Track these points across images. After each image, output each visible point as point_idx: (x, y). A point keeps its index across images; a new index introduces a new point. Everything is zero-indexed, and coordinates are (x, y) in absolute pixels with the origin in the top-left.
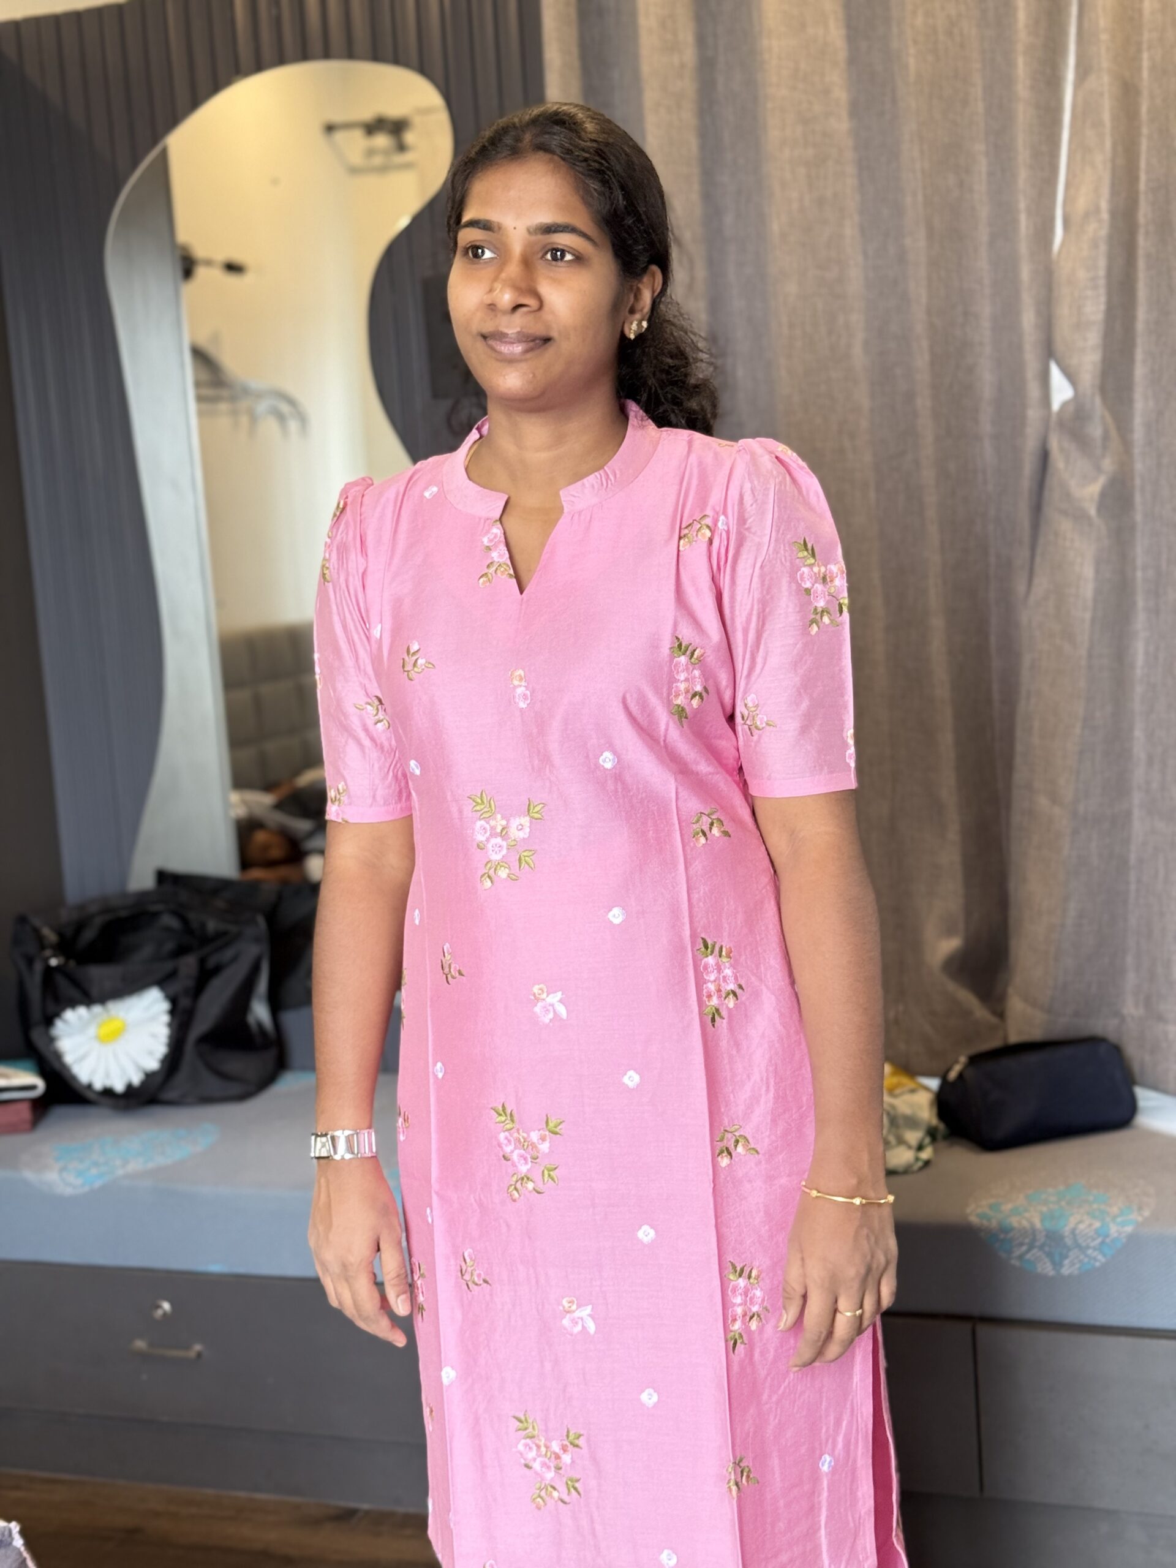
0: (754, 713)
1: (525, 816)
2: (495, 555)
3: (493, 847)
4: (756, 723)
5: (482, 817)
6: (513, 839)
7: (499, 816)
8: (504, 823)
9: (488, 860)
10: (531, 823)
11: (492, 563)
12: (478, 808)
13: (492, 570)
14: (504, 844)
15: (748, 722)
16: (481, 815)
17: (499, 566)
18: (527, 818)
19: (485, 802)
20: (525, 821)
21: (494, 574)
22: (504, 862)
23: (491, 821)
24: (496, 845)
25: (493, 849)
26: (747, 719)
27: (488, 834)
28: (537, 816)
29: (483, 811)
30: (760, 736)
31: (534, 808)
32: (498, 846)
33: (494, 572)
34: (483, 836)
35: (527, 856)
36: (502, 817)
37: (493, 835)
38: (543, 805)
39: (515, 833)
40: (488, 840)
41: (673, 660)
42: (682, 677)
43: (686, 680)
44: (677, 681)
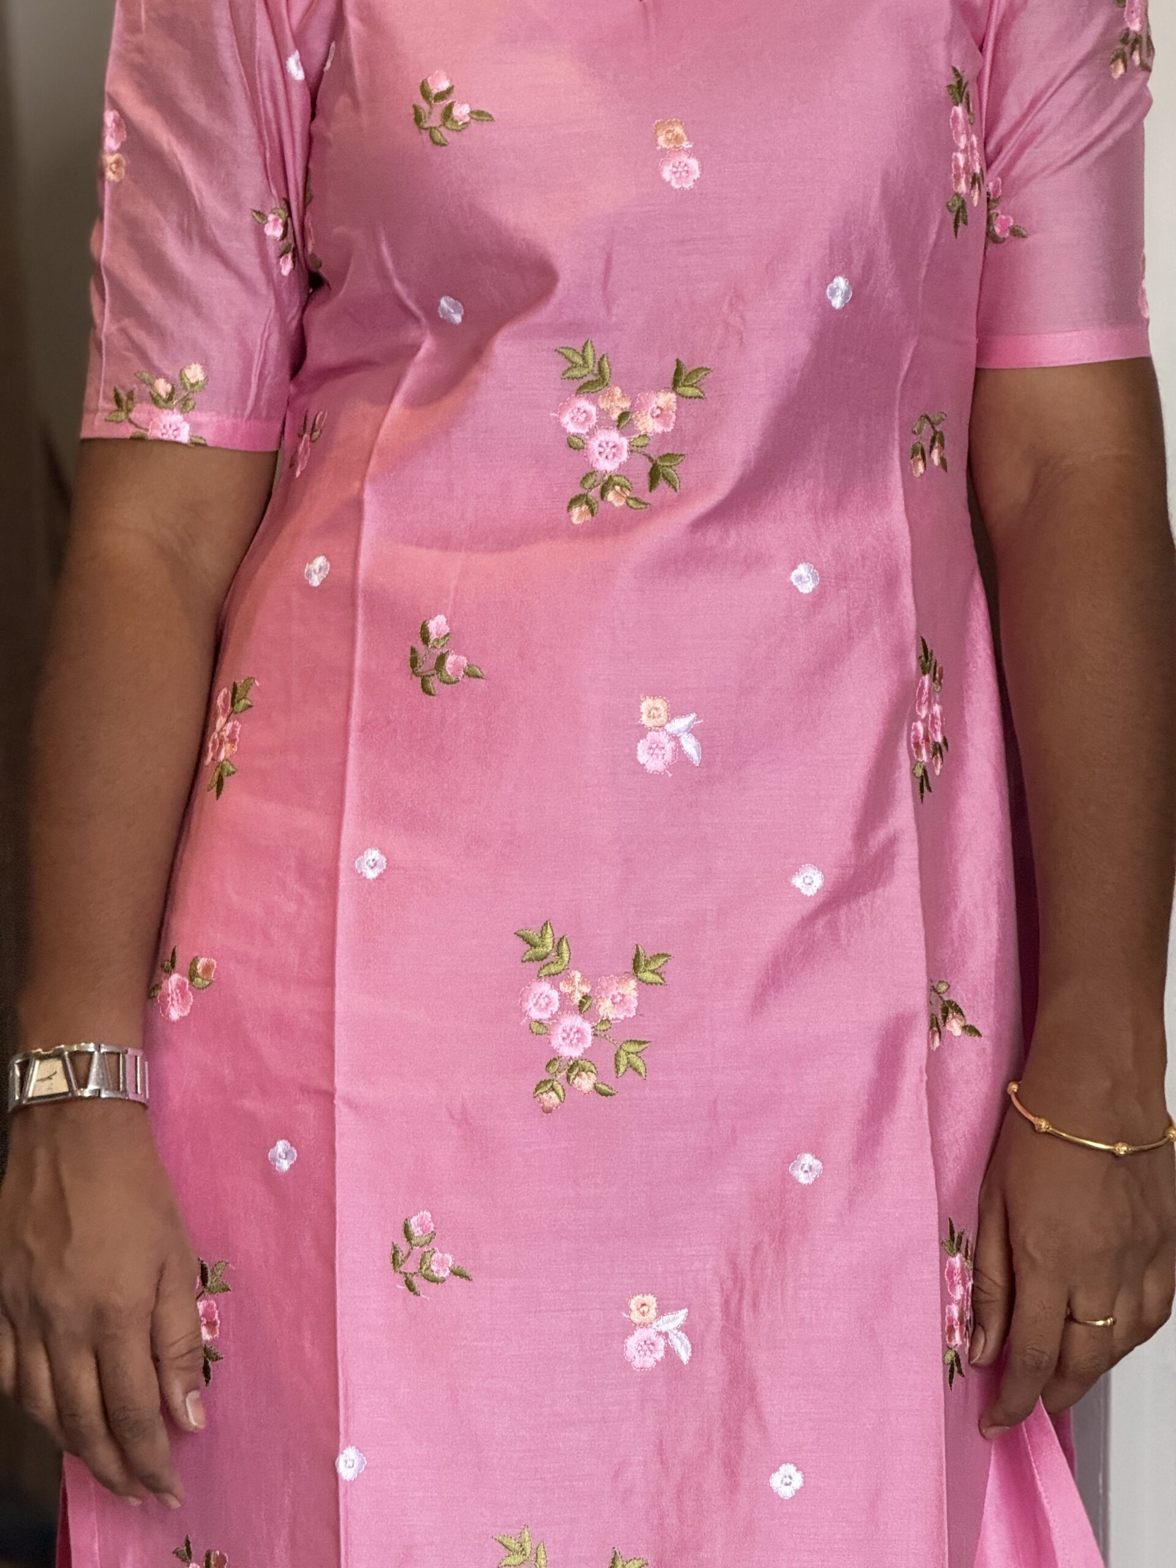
1: (668, 392)
3: (600, 446)
5: (584, 390)
6: (642, 433)
7: (618, 391)
8: (626, 405)
9: (589, 470)
10: (678, 402)
12: (576, 373)
14: (624, 442)
16: (582, 387)
18: (673, 396)
19: (591, 362)
20: (666, 399)
22: (622, 475)
23: (601, 401)
24: (607, 443)
25: (602, 450)
27: (594, 420)
28: (691, 392)
29: (586, 380)
31: (687, 377)
32: (611, 445)
34: (583, 423)
35: (669, 467)
36: (622, 392)
37: (604, 421)
38: (706, 373)
39: (644, 421)
40: (591, 433)
41: (951, 109)
42: (962, 142)
43: (965, 151)
44: (956, 149)
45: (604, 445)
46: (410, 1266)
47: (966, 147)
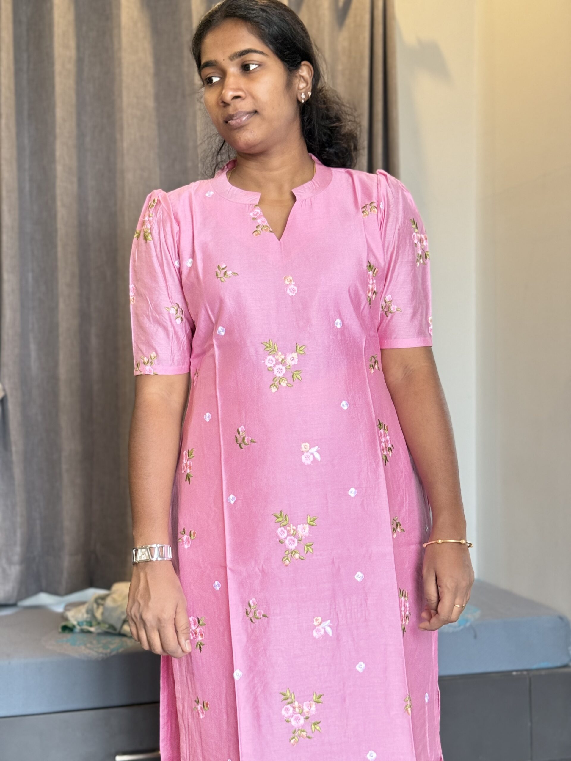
0: (390, 304)
1: (294, 352)
2: (259, 221)
3: (277, 369)
4: (390, 310)
5: (270, 354)
6: (289, 365)
7: (280, 353)
8: (283, 357)
9: (275, 377)
10: (298, 356)
11: (259, 225)
12: (268, 349)
13: (260, 229)
14: (284, 368)
15: (385, 310)
16: (270, 353)
17: (263, 227)
18: (296, 354)
19: (272, 345)
20: (295, 355)
21: (261, 231)
22: (284, 377)
23: (276, 356)
24: (279, 369)
25: (277, 370)
26: (385, 308)
27: (274, 362)
28: (301, 352)
29: (271, 351)
30: (392, 317)
31: (300, 348)
32: (280, 369)
33: (261, 229)
34: (272, 363)
35: (297, 374)
36: (282, 353)
37: (277, 363)
38: (305, 347)
39: (289, 362)
40: (274, 366)
41: (368, 273)
42: (371, 282)
43: (372, 284)
44: (369, 284)
45: (278, 369)
46: (251, 615)
47: (372, 283)
